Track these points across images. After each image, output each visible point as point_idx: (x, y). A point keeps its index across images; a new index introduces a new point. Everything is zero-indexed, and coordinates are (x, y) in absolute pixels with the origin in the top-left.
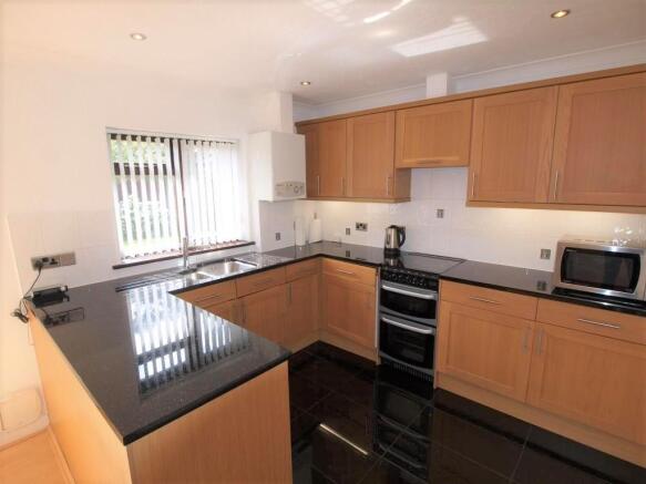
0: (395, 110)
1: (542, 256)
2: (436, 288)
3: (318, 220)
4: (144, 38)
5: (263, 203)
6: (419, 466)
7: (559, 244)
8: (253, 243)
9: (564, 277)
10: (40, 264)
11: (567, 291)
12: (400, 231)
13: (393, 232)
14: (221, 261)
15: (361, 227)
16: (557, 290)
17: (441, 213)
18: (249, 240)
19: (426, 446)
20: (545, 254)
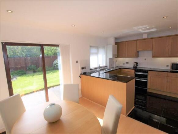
0: (137, 40)
1: (167, 66)
2: (147, 73)
3: (117, 62)
4: (74, 25)
5: (110, 58)
6: (144, 107)
7: (171, 63)
8: (107, 66)
9: (172, 69)
10: (83, 68)
11: (173, 71)
12: (137, 63)
13: (135, 63)
14: (103, 69)
15: (127, 63)
16: (171, 71)
17: (145, 59)
18: (106, 66)
19: (146, 103)
20: (168, 66)
